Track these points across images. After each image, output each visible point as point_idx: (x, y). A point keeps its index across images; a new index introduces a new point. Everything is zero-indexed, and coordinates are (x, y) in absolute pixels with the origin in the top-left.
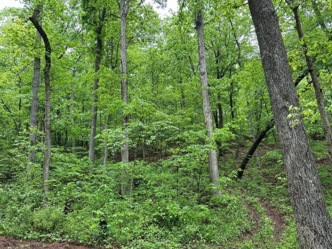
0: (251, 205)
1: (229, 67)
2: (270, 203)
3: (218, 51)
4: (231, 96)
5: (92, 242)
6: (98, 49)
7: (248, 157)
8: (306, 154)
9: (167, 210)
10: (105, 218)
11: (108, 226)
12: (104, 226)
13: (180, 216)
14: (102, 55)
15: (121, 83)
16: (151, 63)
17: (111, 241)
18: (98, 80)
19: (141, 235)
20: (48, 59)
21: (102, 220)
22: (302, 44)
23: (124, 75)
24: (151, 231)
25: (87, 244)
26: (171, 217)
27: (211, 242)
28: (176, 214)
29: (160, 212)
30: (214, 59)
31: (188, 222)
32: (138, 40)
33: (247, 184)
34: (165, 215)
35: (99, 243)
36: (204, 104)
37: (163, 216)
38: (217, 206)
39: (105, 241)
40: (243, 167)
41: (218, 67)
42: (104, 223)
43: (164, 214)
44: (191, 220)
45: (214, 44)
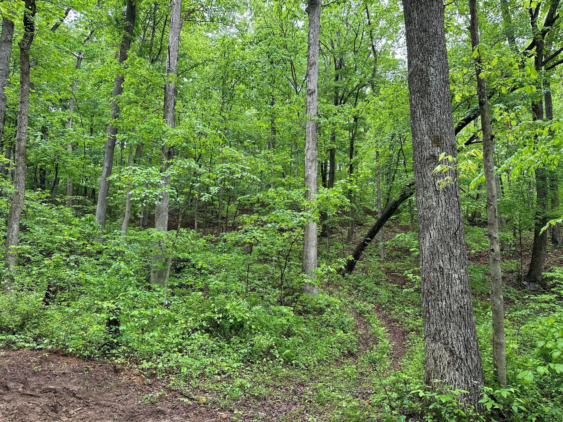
0: (360, 314)
1: (355, 89)
2: (390, 314)
3: (341, 59)
4: (352, 141)
5: (91, 353)
6: (127, 23)
7: (366, 240)
8: (455, 234)
9: (226, 310)
10: (117, 315)
11: (121, 328)
12: (114, 328)
13: (247, 320)
14: (134, 35)
15: (165, 89)
16: (223, 62)
17: (124, 352)
18: (123, 80)
19: (177, 346)
20: (28, 24)
21: (111, 318)
22: (475, 57)
23: (171, 74)
24: (196, 341)
25: (81, 355)
26: (231, 321)
27: (292, 365)
28: (240, 317)
29: (214, 312)
30: (333, 72)
31: (259, 331)
32: (203, 17)
33: (360, 282)
34: (222, 318)
35: (104, 354)
36: (307, 145)
37: (219, 318)
38: (307, 312)
39: (114, 351)
40: (357, 256)
41: (337, 88)
42: (116, 322)
43: (221, 316)
44: (264, 328)
45: (335, 47)
